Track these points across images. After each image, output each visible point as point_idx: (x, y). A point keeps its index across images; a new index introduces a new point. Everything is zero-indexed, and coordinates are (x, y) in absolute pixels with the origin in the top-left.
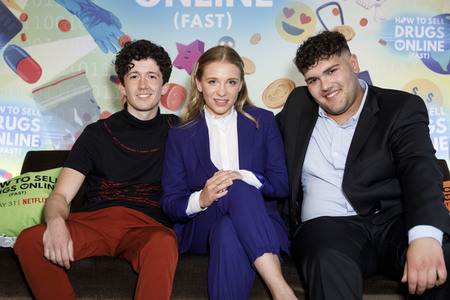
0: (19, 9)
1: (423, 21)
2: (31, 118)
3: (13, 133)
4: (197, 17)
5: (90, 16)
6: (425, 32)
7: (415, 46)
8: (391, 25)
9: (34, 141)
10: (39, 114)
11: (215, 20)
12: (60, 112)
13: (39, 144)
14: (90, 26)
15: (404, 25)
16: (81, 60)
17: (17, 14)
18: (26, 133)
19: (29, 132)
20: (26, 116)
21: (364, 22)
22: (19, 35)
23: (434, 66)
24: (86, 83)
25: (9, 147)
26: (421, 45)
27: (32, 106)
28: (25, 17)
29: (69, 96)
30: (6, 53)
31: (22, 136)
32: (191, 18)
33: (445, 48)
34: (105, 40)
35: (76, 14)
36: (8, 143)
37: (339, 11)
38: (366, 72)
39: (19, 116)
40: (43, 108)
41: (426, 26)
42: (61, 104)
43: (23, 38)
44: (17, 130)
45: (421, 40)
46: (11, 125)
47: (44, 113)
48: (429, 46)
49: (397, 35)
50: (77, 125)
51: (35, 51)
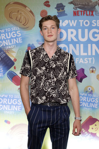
3: (11, 105)
4: (81, 59)
9: (19, 108)
11: (88, 60)
17: (12, 59)
19: (17, 105)
20: (16, 98)
22: (13, 67)
28: (15, 60)
30: (8, 74)
32: (79, 60)
36: (9, 109)
43: (15, 68)
44: (12, 104)
46: (10, 102)
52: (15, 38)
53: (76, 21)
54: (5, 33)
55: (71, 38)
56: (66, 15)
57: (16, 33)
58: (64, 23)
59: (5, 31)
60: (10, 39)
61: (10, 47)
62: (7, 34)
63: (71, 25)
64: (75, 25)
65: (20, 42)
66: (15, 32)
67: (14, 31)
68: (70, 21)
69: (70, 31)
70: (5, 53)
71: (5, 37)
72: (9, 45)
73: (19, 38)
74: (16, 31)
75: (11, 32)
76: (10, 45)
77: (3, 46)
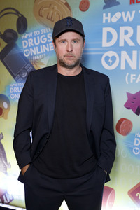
52: (45, 44)
53: (134, 12)
54: (32, 38)
55: (125, 41)
56: (118, 3)
57: (46, 37)
58: (113, 17)
59: (33, 34)
60: (39, 46)
61: (38, 57)
62: (35, 39)
63: (125, 20)
64: (131, 19)
65: (51, 50)
66: (44, 36)
67: (44, 34)
68: (123, 13)
69: (122, 29)
70: (32, 65)
71: (33, 43)
72: (37, 55)
73: (50, 44)
74: (46, 34)
75: (40, 36)
76: (39, 55)
77: (30, 56)
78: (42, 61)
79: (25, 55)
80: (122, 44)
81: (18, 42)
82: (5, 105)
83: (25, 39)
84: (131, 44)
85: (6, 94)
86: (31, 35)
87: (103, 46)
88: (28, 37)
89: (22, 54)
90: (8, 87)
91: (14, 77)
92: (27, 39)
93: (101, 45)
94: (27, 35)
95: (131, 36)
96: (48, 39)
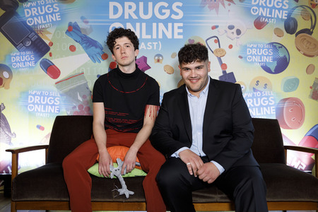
0: (49, 40)
1: (261, 46)
2: (55, 97)
5: (86, 43)
6: (263, 52)
7: (257, 59)
8: (245, 48)
10: (59, 95)
12: (70, 94)
13: (59, 111)
14: (86, 48)
15: (251, 48)
16: (82, 66)
18: (52, 106)
21: (231, 47)
23: (267, 70)
24: (84, 78)
25: (43, 113)
26: (261, 59)
27: (55, 91)
29: (75, 86)
31: (50, 107)
33: (273, 60)
34: (94, 56)
35: (79, 42)
37: (217, 41)
38: (232, 73)
39: (48, 97)
40: (61, 92)
41: (263, 49)
42: (71, 90)
45: (261, 56)
47: (61, 95)
48: (265, 59)
49: (248, 53)
50: (79, 101)
51: (57, 62)
78: (48, 30)
79: (28, 24)
80: (126, 17)
81: (19, 11)
82: (6, 75)
83: (28, 8)
84: (135, 17)
85: (7, 64)
86: (34, 4)
87: (110, 18)
88: (31, 7)
89: (25, 23)
90: (9, 56)
91: (16, 46)
92: (30, 8)
93: (108, 16)
94: (29, 4)
95: (134, 10)
96: (54, 9)
